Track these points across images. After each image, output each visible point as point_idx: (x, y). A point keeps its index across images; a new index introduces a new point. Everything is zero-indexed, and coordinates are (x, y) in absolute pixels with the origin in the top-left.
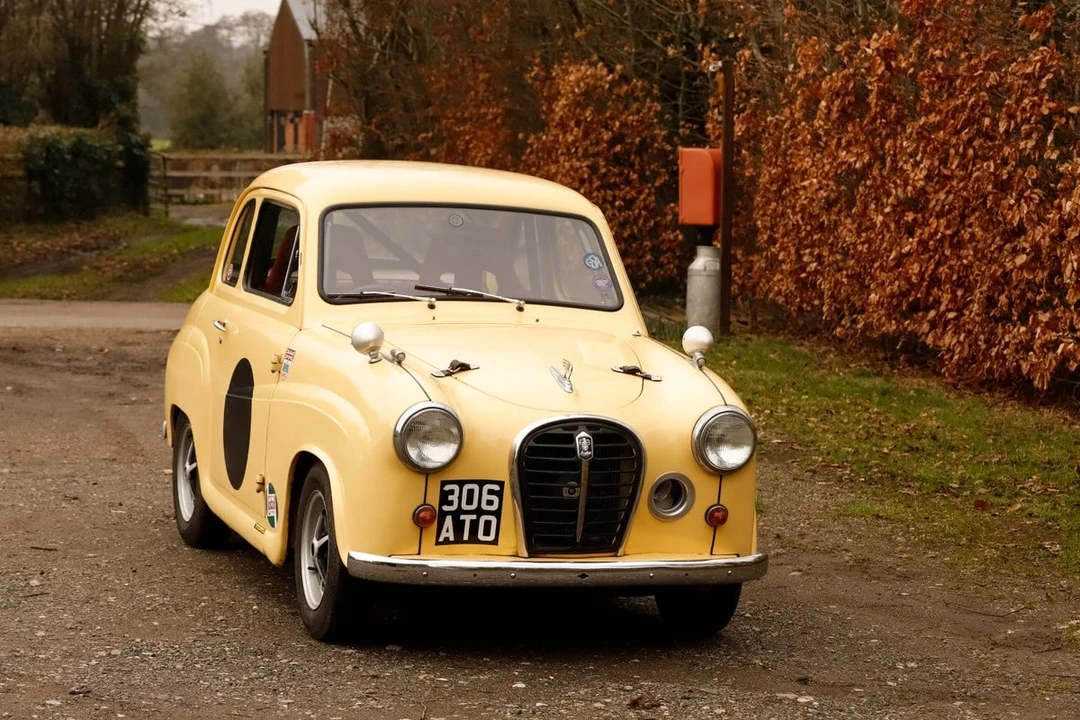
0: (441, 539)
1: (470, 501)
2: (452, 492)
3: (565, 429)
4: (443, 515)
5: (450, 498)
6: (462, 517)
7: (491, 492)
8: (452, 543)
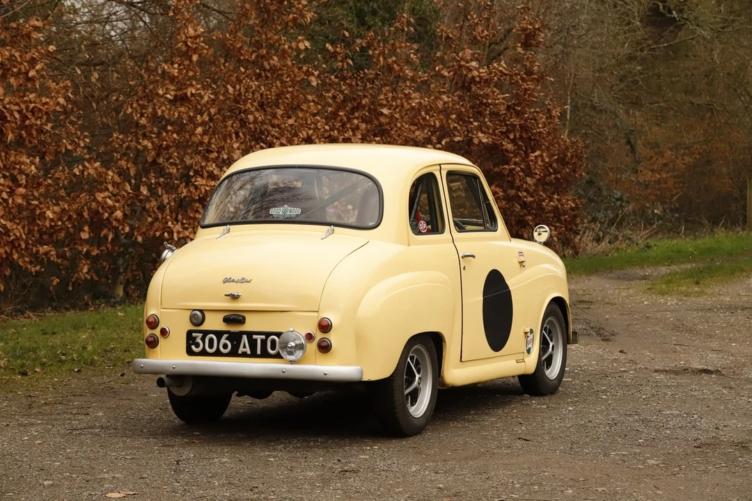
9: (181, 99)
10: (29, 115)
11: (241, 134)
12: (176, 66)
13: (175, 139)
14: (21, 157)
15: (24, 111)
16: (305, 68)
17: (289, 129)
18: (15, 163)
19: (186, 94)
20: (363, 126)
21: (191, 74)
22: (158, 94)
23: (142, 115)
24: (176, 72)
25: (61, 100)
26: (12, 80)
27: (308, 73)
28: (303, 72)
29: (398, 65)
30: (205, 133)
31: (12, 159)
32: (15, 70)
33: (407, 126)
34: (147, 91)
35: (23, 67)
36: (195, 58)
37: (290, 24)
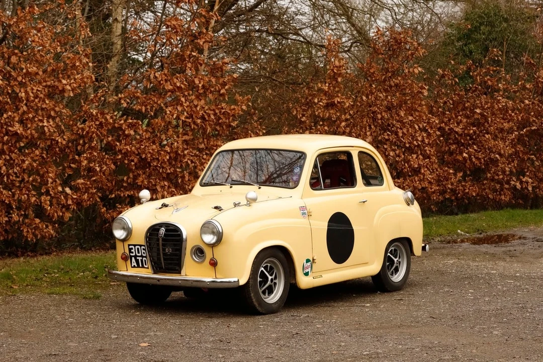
0: (133, 266)
1: (139, 253)
2: (132, 249)
3: (159, 226)
4: (131, 257)
5: (132, 251)
6: (138, 258)
7: (143, 249)
8: (136, 267)
9: (330, 105)
10: (222, 116)
11: (372, 127)
12: (327, 84)
13: (326, 130)
14: (217, 142)
15: (218, 114)
16: (420, 85)
17: (409, 123)
18: (213, 146)
19: (334, 102)
20: (465, 120)
21: (337, 89)
22: (314, 102)
23: (303, 115)
24: (326, 88)
25: (244, 107)
26: (210, 95)
27: (422, 88)
28: (419, 87)
29: (491, 82)
30: (347, 126)
31: (212, 143)
32: (212, 89)
33: (498, 120)
34: (308, 100)
35: (217, 87)
36: (339, 79)
37: (410, 57)
